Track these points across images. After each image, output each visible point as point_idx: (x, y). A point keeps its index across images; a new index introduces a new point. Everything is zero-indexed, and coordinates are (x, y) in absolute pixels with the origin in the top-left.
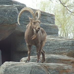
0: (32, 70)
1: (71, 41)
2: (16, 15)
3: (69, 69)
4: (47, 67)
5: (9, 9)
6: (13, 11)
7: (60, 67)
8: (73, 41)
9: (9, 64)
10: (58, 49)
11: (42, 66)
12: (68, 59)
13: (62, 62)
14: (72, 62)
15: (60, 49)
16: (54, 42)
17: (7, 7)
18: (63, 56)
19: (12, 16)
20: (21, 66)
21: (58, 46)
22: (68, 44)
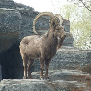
0: (35, 89)
1: (87, 52)
2: (19, 20)
3: (83, 88)
4: (55, 86)
5: (9, 14)
6: (14, 15)
7: (71, 85)
8: (89, 53)
9: (8, 82)
10: (71, 63)
11: (48, 84)
12: (82, 75)
13: (75, 79)
14: (86, 79)
15: (73, 62)
16: (66, 53)
17: (6, 11)
18: (76, 71)
19: (13, 23)
20: (23, 85)
21: (71, 59)
22: (84, 56)
